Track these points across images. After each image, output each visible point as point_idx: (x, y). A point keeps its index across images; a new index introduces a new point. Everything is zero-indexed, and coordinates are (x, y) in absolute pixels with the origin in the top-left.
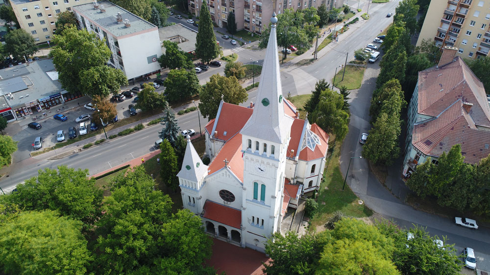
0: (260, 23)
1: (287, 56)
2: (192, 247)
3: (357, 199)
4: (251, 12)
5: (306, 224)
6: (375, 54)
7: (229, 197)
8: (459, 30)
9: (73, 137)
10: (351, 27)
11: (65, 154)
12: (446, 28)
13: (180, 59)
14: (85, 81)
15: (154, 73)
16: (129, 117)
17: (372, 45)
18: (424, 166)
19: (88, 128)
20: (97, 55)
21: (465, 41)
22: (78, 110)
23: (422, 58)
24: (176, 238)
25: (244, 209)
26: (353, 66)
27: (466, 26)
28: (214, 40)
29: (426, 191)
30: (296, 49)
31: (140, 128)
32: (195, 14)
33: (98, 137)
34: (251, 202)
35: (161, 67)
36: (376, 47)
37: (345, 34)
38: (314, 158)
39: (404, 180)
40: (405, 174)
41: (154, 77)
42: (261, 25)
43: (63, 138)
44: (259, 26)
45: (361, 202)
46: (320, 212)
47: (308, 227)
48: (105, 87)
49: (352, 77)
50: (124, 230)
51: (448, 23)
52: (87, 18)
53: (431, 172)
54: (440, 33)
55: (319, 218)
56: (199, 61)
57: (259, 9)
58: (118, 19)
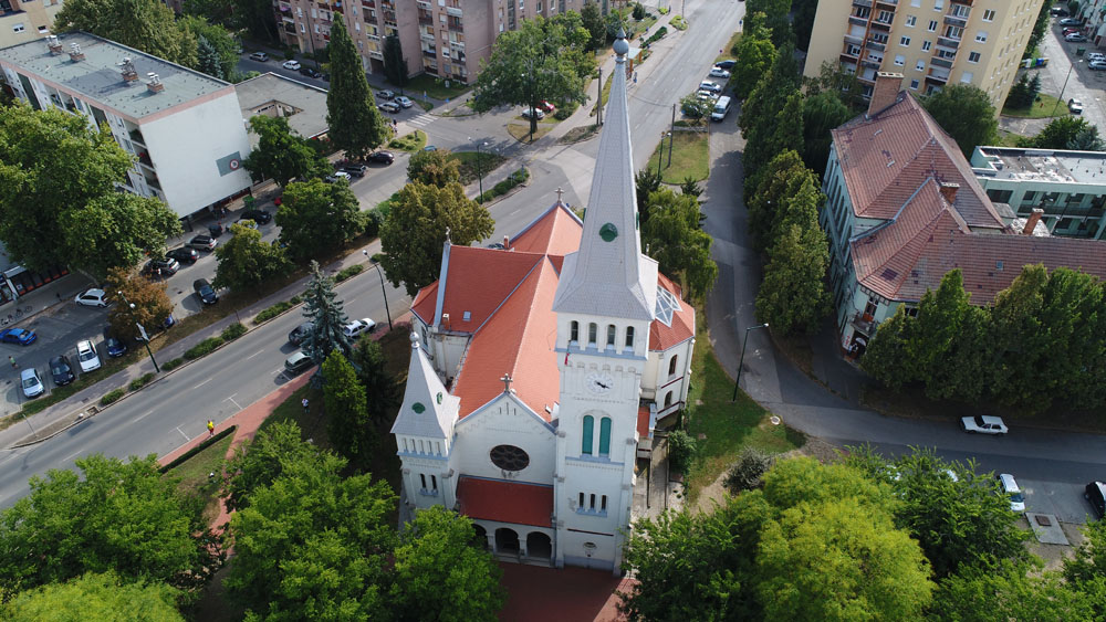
0: (461, 55)
1: (538, 124)
2: (476, 589)
3: (767, 415)
4: (437, 33)
5: (679, 487)
6: (723, 102)
7: (513, 461)
8: (886, 38)
9: (67, 383)
10: (655, 46)
11: (56, 427)
12: (859, 34)
13: (300, 156)
14: (78, 236)
15: (235, 197)
16: (200, 310)
17: (710, 83)
18: (893, 323)
19: (99, 351)
20: (100, 169)
21: (900, 59)
22: (61, 311)
23: (831, 101)
24: (436, 577)
25: (562, 480)
26: (682, 132)
27: (900, 27)
28: (371, 104)
29: (902, 375)
30: (552, 107)
31: (236, 333)
32: (298, 46)
33: (134, 371)
34: (579, 462)
35: (254, 181)
36: (718, 87)
37: (648, 64)
38: (674, 343)
39: (846, 359)
40: (847, 346)
41: (238, 205)
42: (463, 59)
43: (39, 387)
44: (459, 62)
45: (776, 420)
46: (701, 457)
47: (684, 494)
48: (130, 246)
49: (685, 156)
50: (310, 584)
51: (864, 24)
52: (39, 78)
53: (907, 333)
54: (848, 45)
55: (702, 470)
56: (340, 156)
57: (455, 24)
58: (126, 75)
